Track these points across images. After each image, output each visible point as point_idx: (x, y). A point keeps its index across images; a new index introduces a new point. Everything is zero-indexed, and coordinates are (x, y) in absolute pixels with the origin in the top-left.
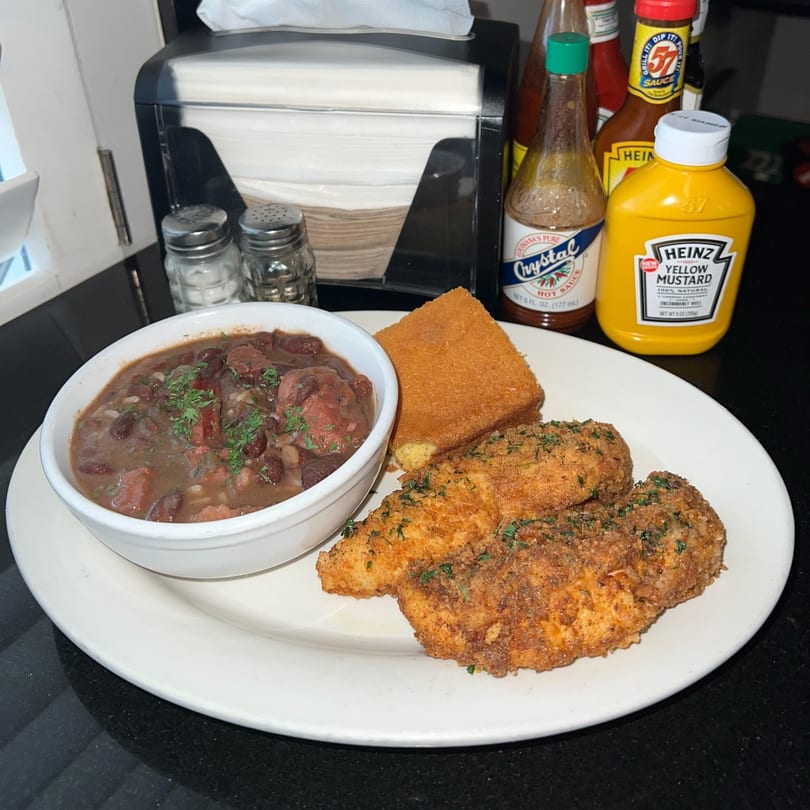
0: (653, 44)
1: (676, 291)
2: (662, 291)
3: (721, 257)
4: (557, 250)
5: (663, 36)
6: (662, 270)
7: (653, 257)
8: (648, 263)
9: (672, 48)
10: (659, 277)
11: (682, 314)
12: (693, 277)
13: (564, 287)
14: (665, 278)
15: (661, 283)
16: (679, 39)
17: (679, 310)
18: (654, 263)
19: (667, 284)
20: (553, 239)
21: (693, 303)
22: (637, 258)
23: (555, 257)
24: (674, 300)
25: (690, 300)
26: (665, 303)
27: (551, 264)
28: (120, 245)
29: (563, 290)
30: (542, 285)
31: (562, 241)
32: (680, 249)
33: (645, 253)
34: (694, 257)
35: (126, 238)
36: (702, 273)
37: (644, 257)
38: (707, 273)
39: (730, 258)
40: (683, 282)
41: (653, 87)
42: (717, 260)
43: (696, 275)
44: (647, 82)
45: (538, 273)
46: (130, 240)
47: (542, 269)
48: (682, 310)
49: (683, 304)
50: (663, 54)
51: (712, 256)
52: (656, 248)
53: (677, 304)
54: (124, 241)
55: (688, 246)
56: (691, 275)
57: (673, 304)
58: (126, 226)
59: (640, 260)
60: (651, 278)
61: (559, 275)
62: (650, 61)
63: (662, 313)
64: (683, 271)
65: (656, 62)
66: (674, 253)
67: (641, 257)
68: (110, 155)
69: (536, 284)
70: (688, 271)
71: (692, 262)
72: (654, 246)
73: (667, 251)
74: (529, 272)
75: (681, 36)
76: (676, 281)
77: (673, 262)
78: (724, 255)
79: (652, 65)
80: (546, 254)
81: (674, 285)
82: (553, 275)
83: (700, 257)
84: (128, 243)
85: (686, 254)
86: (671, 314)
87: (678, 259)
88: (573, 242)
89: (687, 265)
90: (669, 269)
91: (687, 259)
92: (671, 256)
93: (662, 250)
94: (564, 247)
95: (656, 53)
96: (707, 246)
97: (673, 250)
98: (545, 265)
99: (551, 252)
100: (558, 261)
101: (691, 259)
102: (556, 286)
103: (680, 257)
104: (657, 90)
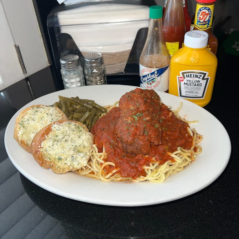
0: (201, 11)
1: (190, 88)
2: (185, 88)
3: (205, 78)
4: (151, 74)
5: (204, 8)
6: (185, 81)
7: (182, 77)
8: (181, 78)
9: (207, 12)
10: (185, 83)
11: (192, 95)
12: (195, 84)
13: (154, 86)
14: (186, 83)
15: (185, 85)
16: (209, 9)
17: (192, 94)
18: (183, 79)
19: (187, 86)
20: (150, 70)
21: (196, 92)
22: (177, 76)
23: (151, 76)
24: (190, 91)
25: (195, 91)
26: (187, 92)
27: (150, 78)
28: (23, 74)
29: (154, 87)
30: (148, 84)
31: (153, 71)
32: (190, 75)
33: (180, 75)
34: (195, 77)
35: (25, 72)
36: (198, 83)
37: (180, 77)
38: (200, 83)
39: (208, 78)
40: (192, 85)
41: (201, 25)
42: (203, 79)
43: (196, 83)
44: (199, 23)
45: (147, 81)
46: (26, 72)
47: (148, 79)
48: (193, 94)
49: (193, 92)
50: (204, 14)
51: (201, 77)
52: (183, 74)
53: (191, 92)
54: (25, 73)
55: (193, 74)
56: (195, 83)
57: (189, 92)
58: (25, 68)
59: (179, 77)
60: (182, 83)
61: (153, 82)
62: (200, 16)
63: (186, 95)
64: (192, 82)
65: (202, 17)
66: (188, 76)
67: (179, 76)
68: (18, 47)
69: (146, 84)
70: (194, 82)
71: (195, 79)
72: (182, 73)
73: (186, 75)
74: (144, 80)
75: (210, 8)
76: (190, 85)
77: (188, 79)
78: (206, 77)
79: (200, 17)
80: (148, 75)
81: (189, 86)
82: (151, 82)
83: (197, 78)
84: (26, 73)
85: (193, 76)
86: (189, 95)
87: (190, 78)
88: (156, 72)
89: (193, 80)
90: (187, 81)
91: (193, 78)
92: (188, 77)
93: (185, 74)
94: (153, 73)
95: (202, 13)
96: (199, 74)
97: (188, 75)
98: (148, 78)
99: (150, 74)
100: (152, 77)
101: (194, 78)
102: (152, 85)
103: (191, 77)
104: (202, 26)
